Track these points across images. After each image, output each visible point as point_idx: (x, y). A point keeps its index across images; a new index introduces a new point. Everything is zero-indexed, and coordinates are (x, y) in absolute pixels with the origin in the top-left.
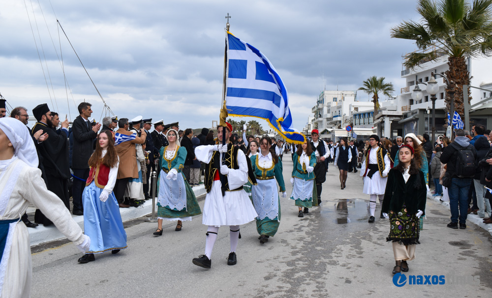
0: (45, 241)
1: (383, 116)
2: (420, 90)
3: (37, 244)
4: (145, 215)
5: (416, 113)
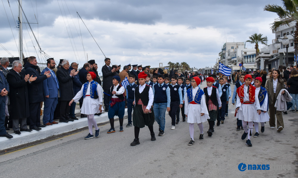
1: (260, 57)
2: (279, 43)
5: (278, 55)
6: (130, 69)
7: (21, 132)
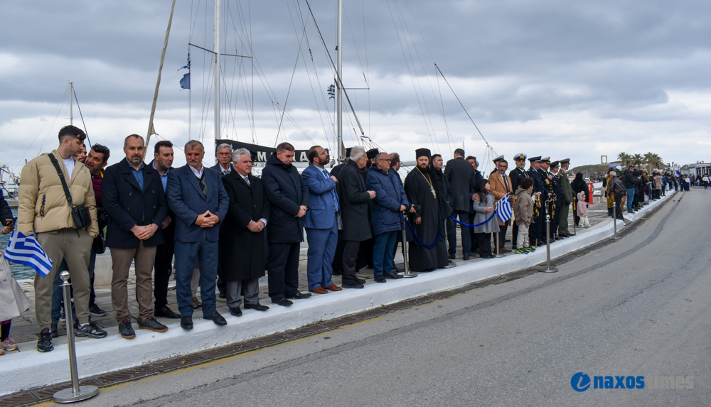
0: (433, 291)
3: (425, 294)
4: (538, 263)
7: (244, 311)
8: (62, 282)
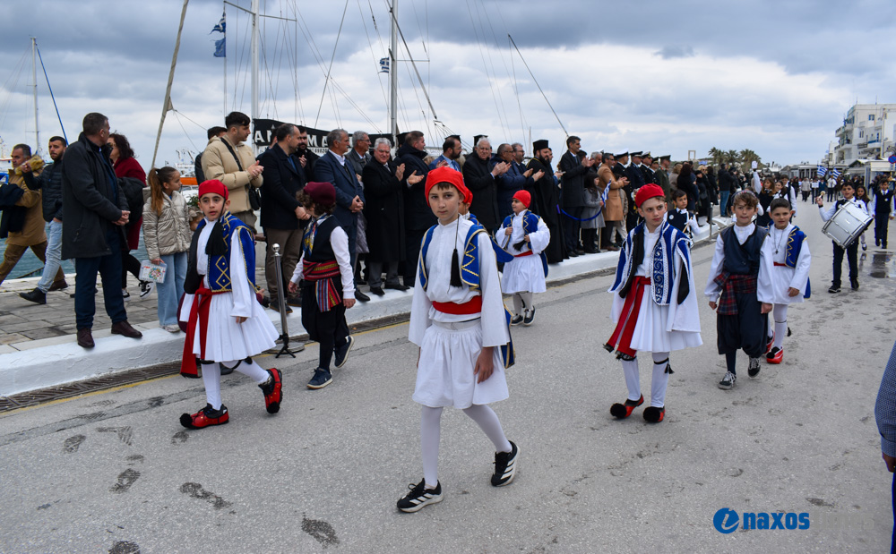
6: (625, 163)
8: (274, 253)
